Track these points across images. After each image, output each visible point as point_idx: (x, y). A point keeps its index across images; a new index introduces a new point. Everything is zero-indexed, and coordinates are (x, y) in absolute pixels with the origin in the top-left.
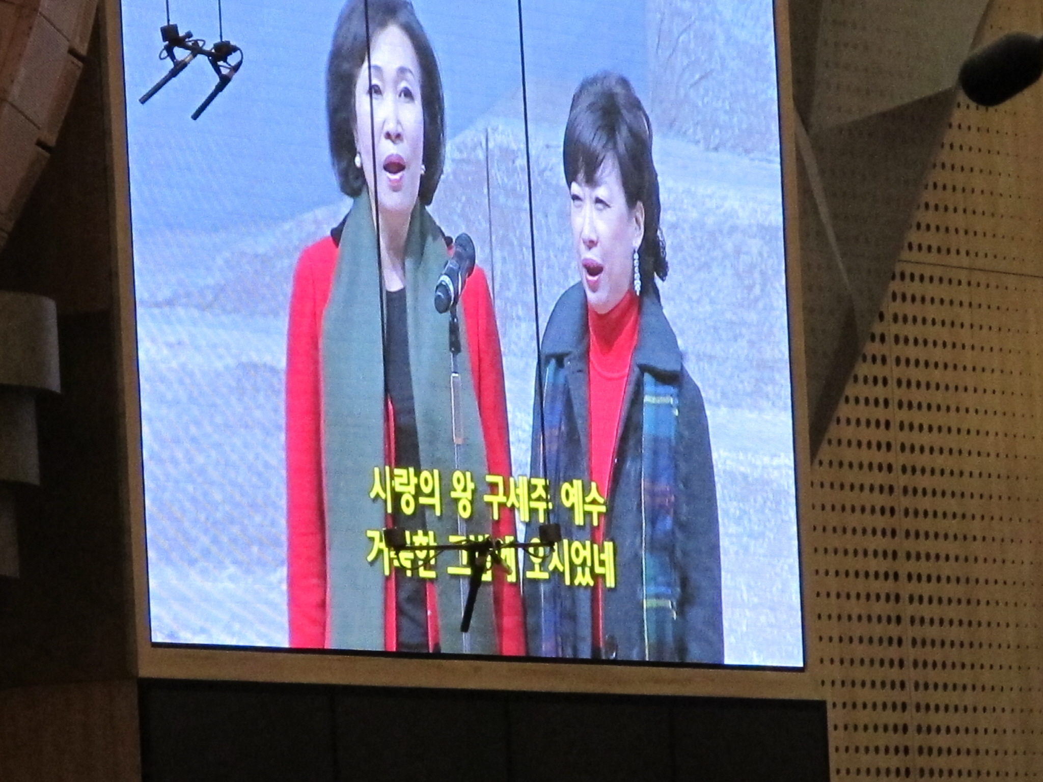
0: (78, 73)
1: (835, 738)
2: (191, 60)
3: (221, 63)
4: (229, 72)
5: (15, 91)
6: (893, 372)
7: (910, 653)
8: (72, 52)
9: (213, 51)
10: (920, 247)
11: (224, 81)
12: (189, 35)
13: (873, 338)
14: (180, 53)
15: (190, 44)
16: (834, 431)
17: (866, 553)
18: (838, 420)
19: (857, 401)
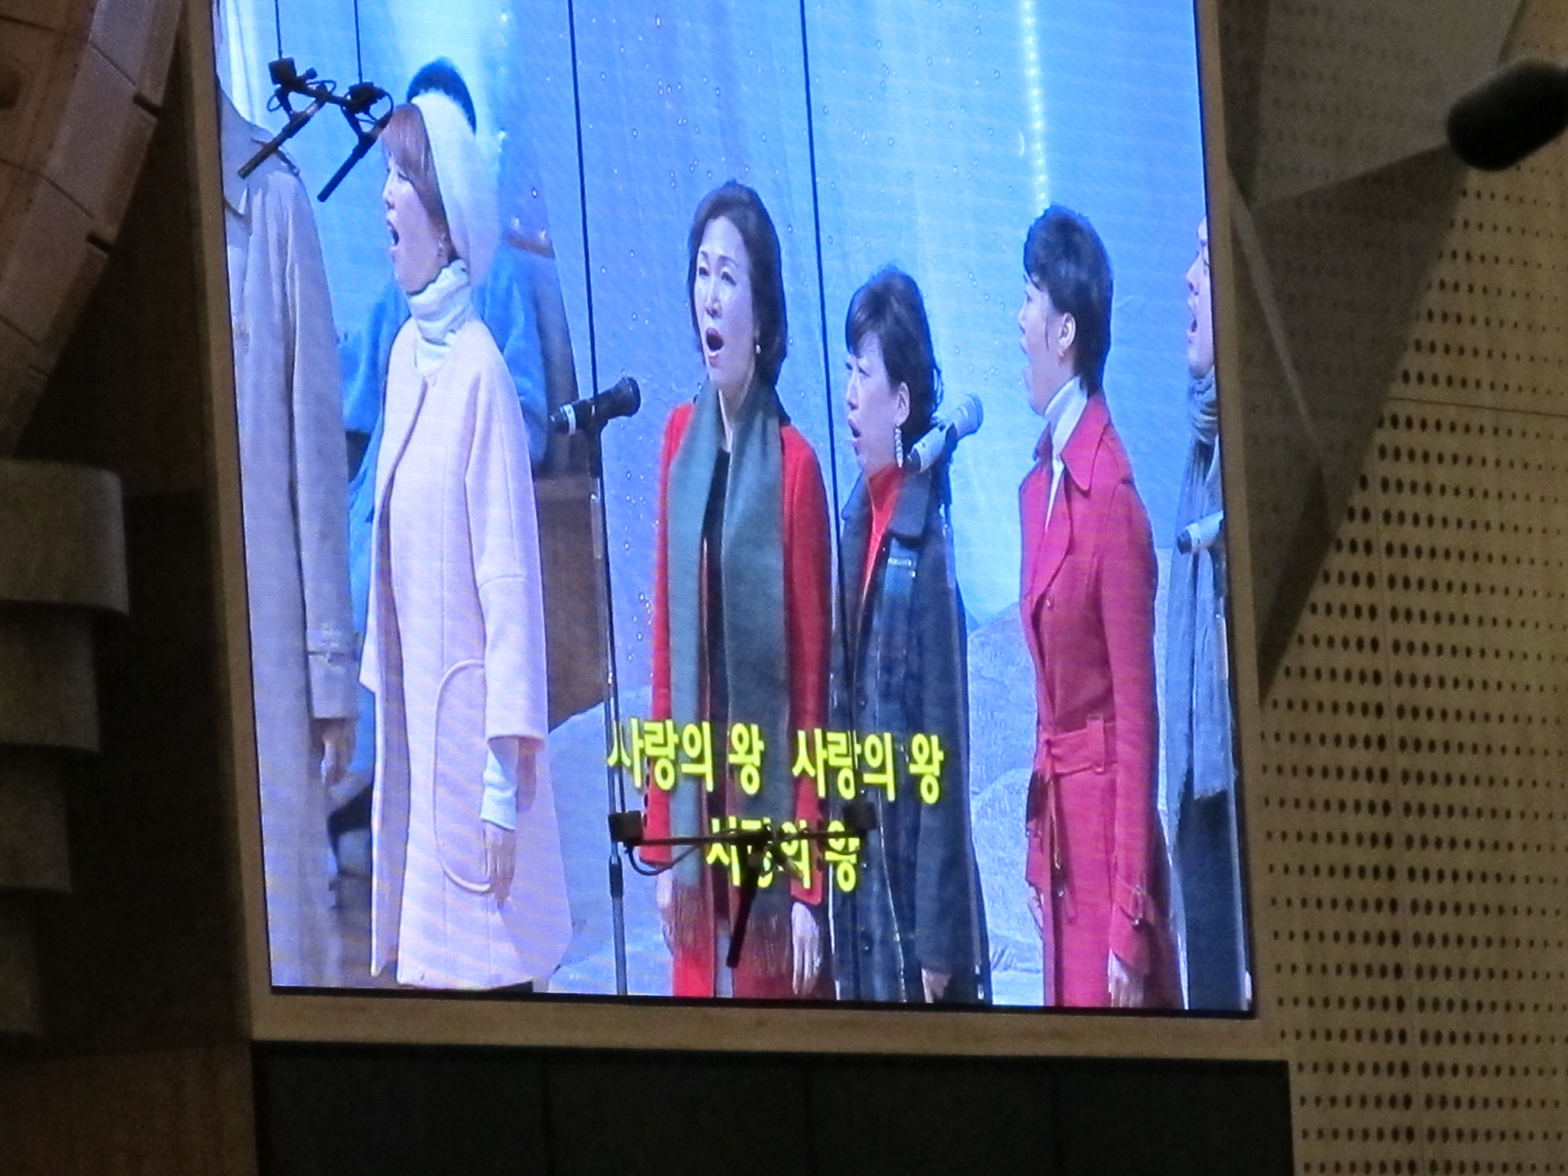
0: (149, 132)
1: (1302, 1117)
2: (315, 111)
3: (360, 116)
4: (373, 129)
5: (56, 162)
6: (1383, 566)
7: (1413, 988)
8: (140, 101)
9: (349, 97)
10: (1420, 378)
11: (366, 143)
12: (312, 74)
13: (1351, 514)
15: (314, 87)
16: (1293, 657)
17: (1345, 838)
18: (1301, 640)
19: (1329, 609)
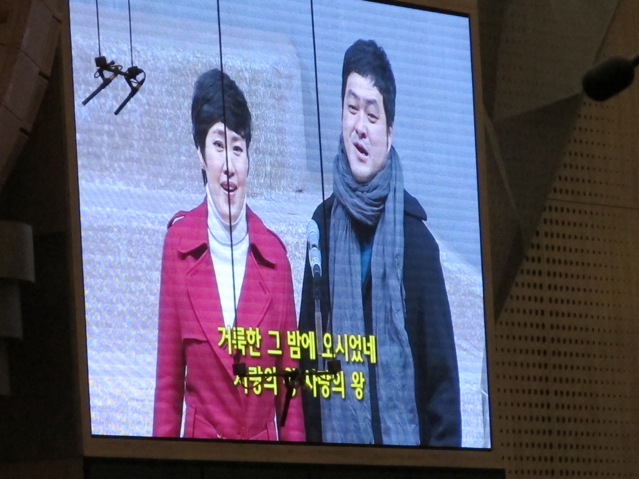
0: (45, 87)
2: (114, 78)
3: (132, 80)
4: (138, 85)
5: (7, 98)
6: (545, 267)
8: (41, 74)
9: (127, 72)
10: (561, 191)
11: (134, 91)
12: (113, 63)
13: (533, 246)
14: (107, 74)
15: (113, 68)
16: (508, 304)
17: (529, 378)
18: (512, 298)
19: (523, 285)
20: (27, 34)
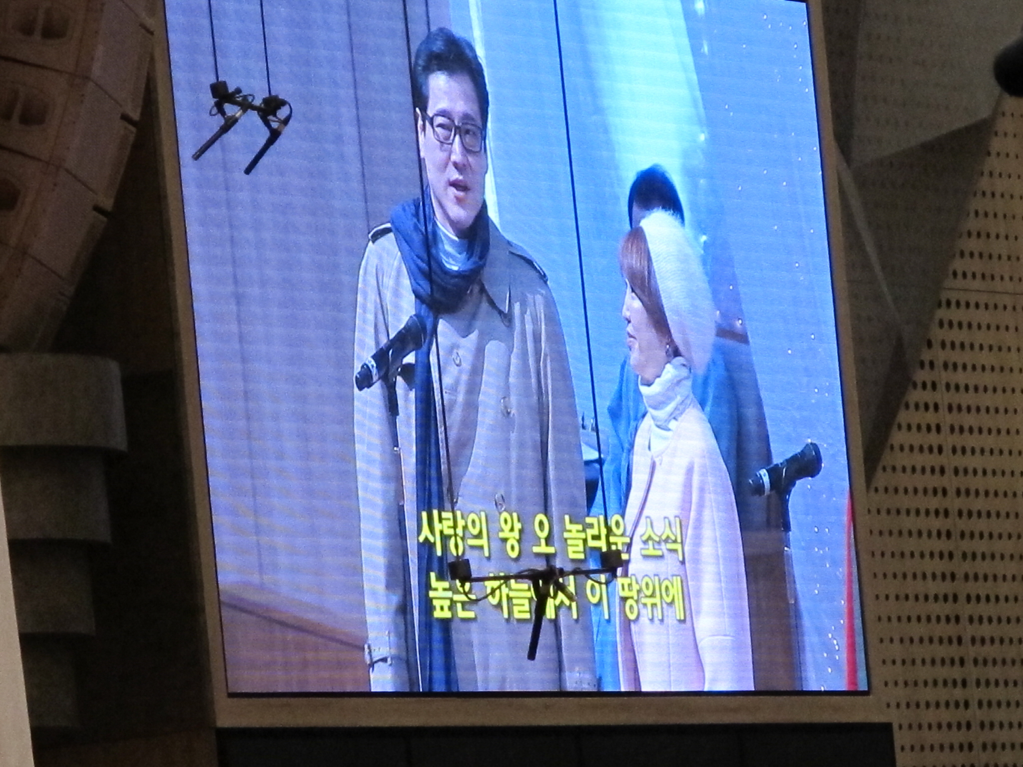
0: (132, 138)
1: (902, 759)
2: (240, 116)
3: (271, 117)
4: (280, 126)
5: (71, 158)
6: (943, 397)
7: (973, 672)
8: (125, 118)
9: (262, 106)
10: (964, 275)
11: (275, 135)
12: (238, 91)
13: (922, 365)
14: (231, 110)
15: (240, 99)
16: (888, 459)
17: (924, 576)
18: (892, 447)
19: (909, 427)
20: (100, 51)
